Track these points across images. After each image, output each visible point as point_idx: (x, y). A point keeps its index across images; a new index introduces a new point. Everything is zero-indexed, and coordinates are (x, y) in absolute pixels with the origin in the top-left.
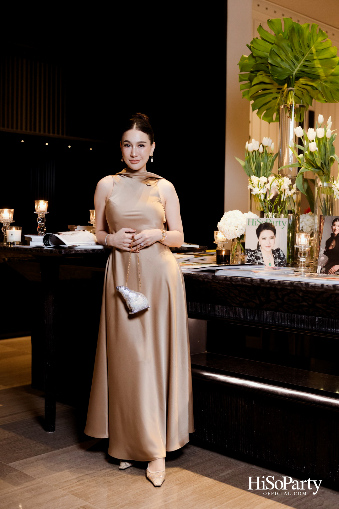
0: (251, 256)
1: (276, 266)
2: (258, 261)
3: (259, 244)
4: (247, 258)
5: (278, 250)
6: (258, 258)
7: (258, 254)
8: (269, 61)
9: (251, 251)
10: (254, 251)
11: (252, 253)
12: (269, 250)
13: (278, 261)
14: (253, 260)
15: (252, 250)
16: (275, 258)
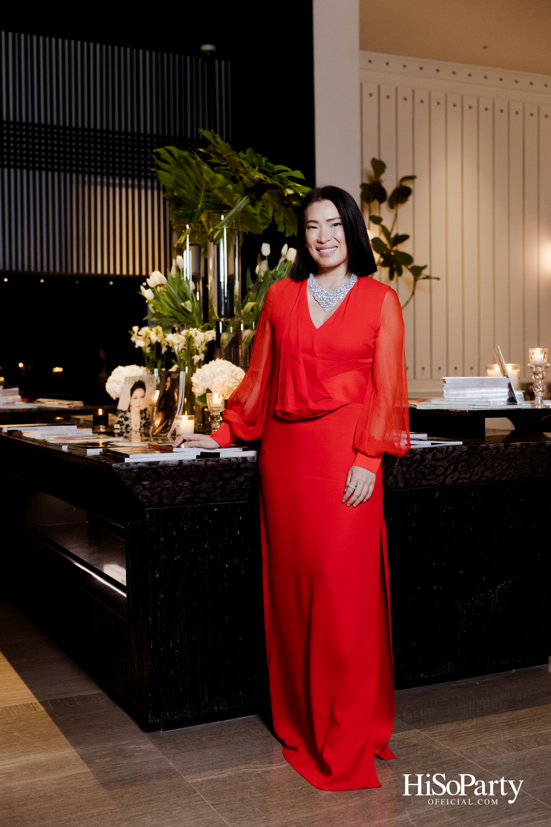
0: (121, 417)
1: (141, 427)
2: (126, 423)
3: (131, 404)
4: (118, 419)
5: (145, 410)
6: (126, 419)
7: (128, 415)
8: (175, 194)
9: (122, 411)
10: (125, 412)
11: (123, 414)
12: (138, 410)
13: (144, 421)
14: (122, 422)
15: (124, 410)
16: (142, 419)
